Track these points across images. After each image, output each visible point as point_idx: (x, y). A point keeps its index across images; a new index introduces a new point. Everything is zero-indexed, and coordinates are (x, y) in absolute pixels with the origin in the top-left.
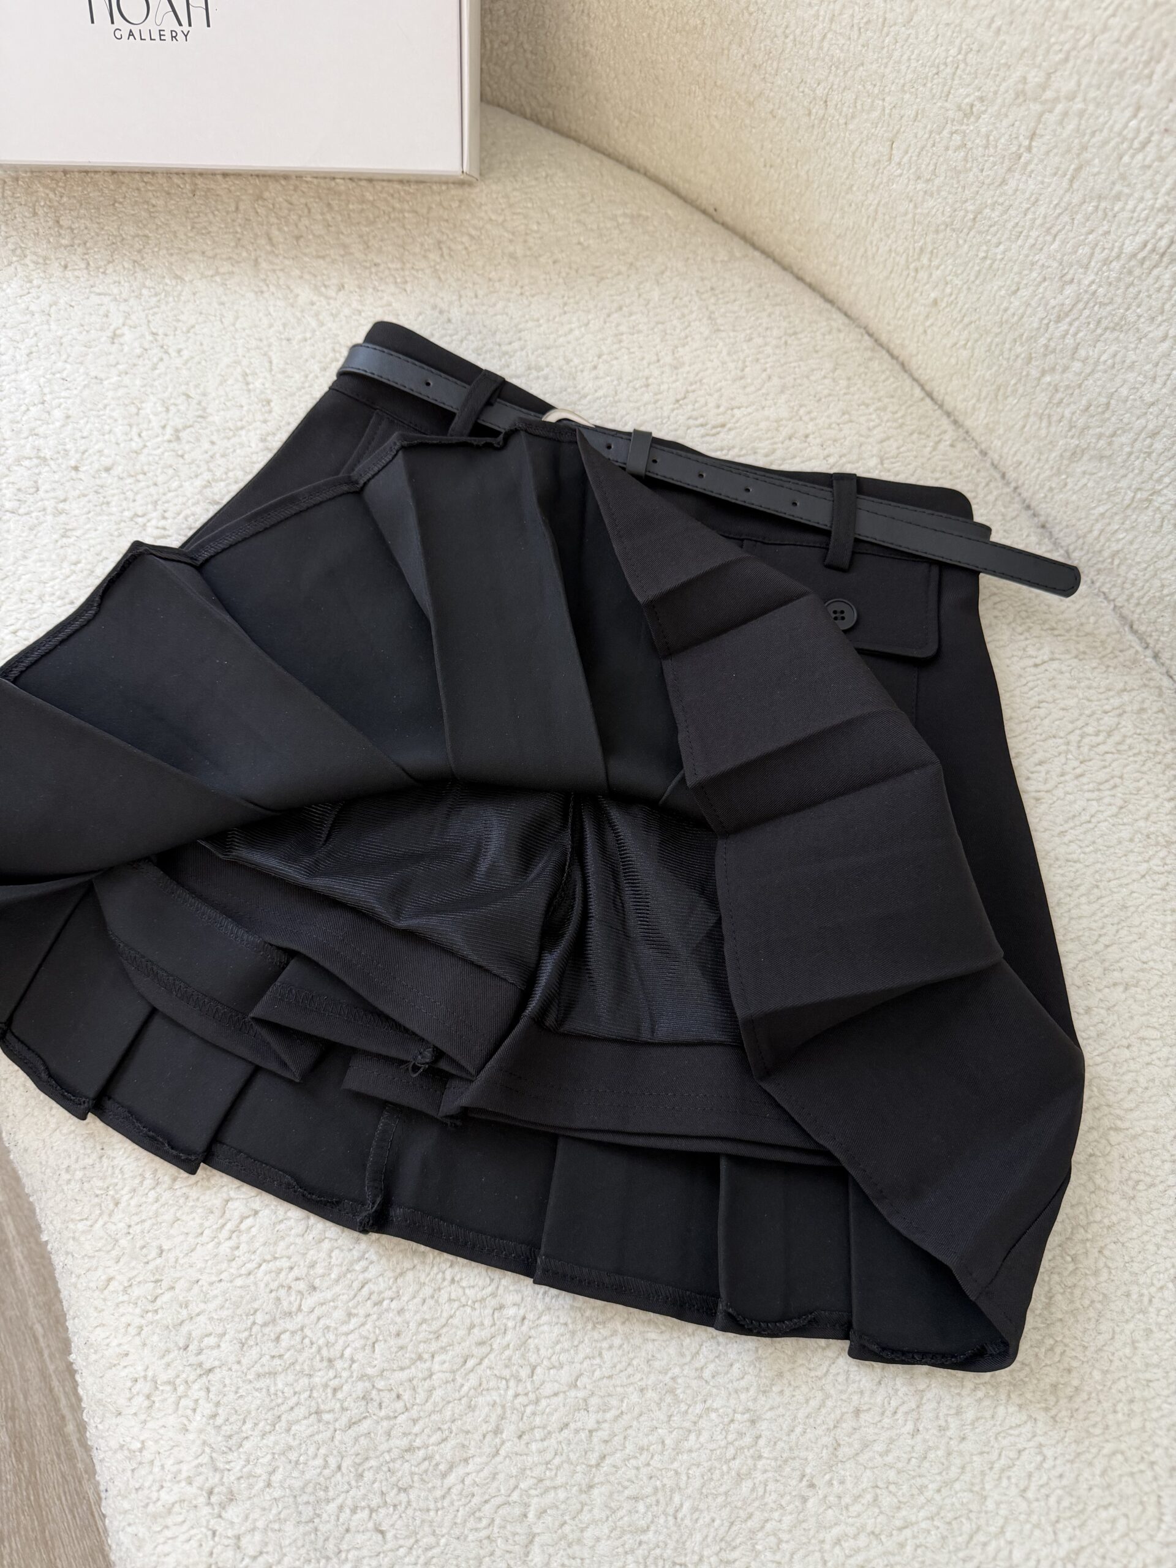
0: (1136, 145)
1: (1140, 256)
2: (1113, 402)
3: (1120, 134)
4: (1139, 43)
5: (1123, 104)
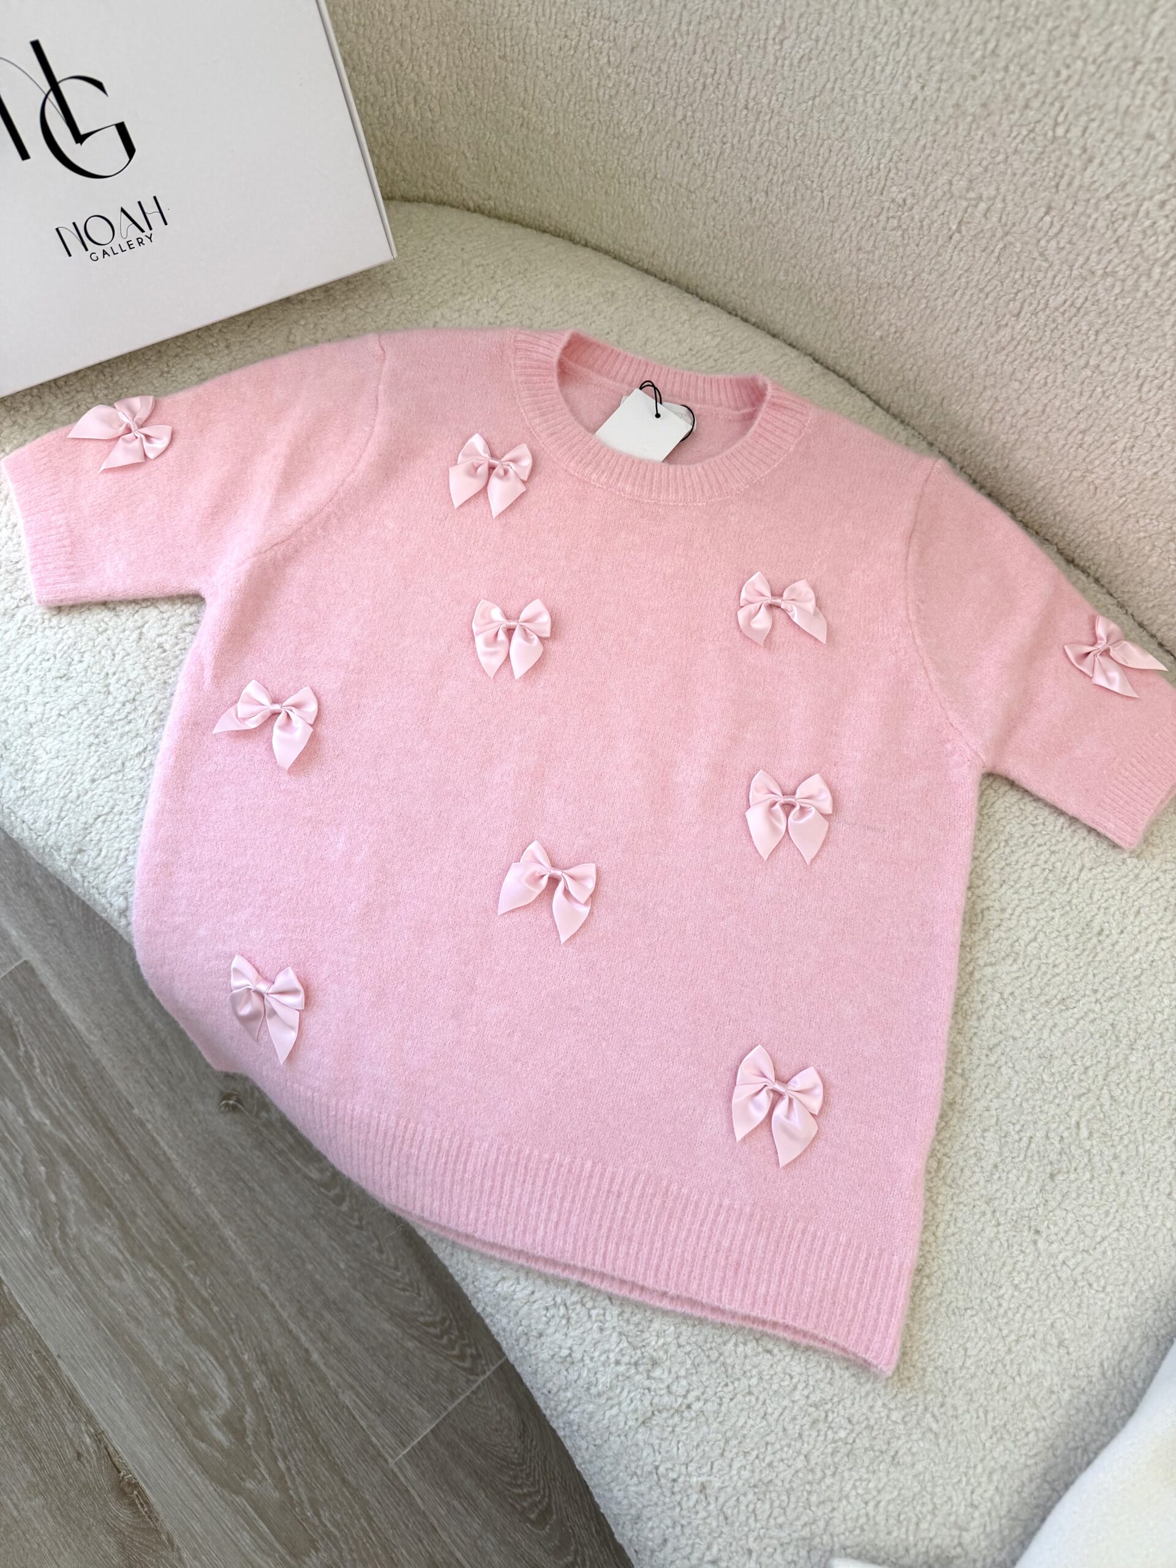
0: (1052, 233)
1: (1061, 310)
2: (1048, 409)
3: (1036, 226)
4: (1044, 164)
5: (1035, 205)
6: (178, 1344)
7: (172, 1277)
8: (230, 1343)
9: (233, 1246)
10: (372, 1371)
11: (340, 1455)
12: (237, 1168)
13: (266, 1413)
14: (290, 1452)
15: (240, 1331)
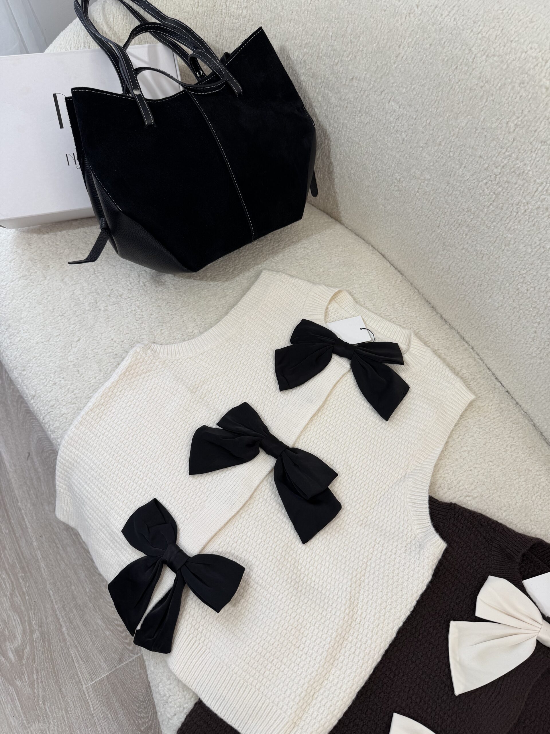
6: (6, 610)
7: (12, 579)
8: (29, 614)
9: (43, 571)
10: (87, 641)
11: (62, 678)
12: (55, 537)
13: (35, 650)
14: (41, 670)
15: (35, 610)
